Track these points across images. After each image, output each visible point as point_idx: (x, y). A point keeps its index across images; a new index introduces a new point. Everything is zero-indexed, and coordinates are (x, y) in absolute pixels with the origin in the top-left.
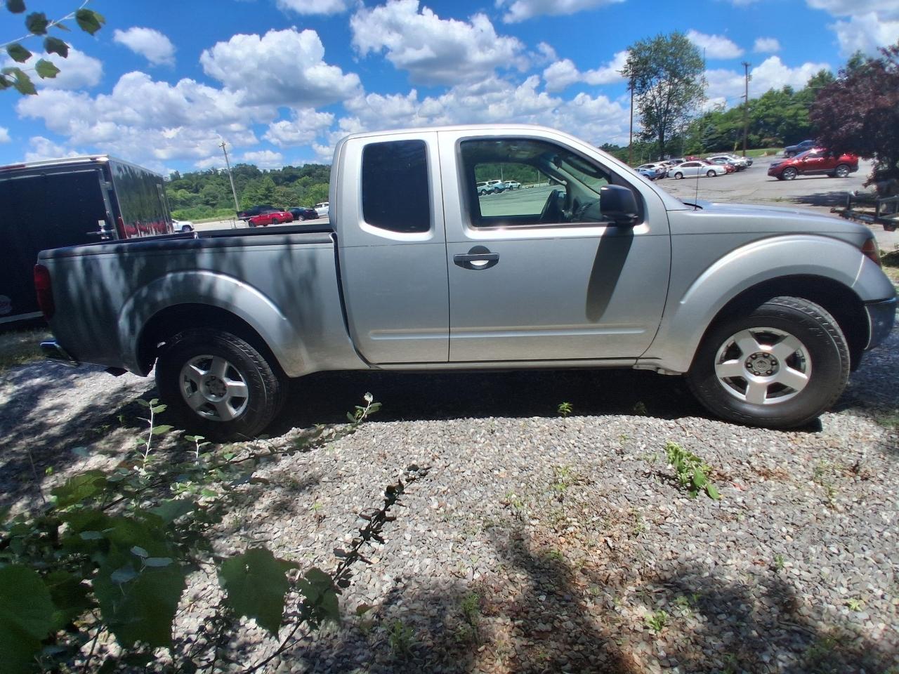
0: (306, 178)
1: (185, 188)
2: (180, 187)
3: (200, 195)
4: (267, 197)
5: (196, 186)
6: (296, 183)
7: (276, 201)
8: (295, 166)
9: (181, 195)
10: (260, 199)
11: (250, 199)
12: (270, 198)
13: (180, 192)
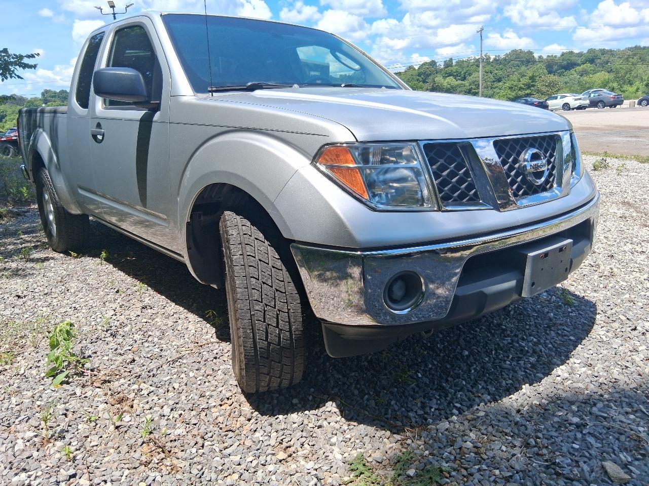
0: (587, 66)
1: (453, 76)
2: (450, 75)
3: (466, 83)
4: (529, 86)
5: (465, 73)
6: (572, 71)
7: (539, 91)
8: (576, 51)
9: (448, 83)
10: (521, 89)
11: (510, 88)
12: (532, 88)
13: (448, 79)
